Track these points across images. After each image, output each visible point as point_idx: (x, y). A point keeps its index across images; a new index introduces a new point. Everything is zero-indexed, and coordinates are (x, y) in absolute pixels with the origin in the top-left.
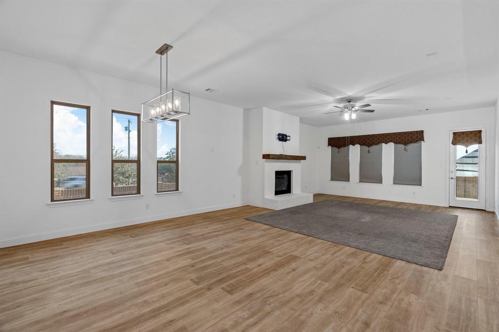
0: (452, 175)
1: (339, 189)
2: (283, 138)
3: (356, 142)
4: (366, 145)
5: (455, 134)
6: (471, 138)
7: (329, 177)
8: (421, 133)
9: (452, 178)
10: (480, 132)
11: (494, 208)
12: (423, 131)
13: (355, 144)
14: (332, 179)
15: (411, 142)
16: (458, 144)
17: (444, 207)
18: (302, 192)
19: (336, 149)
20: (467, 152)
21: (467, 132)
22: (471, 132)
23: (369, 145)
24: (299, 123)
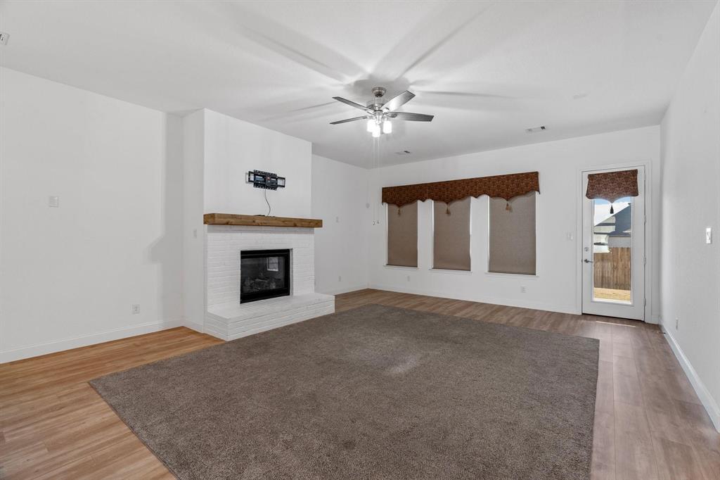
0: (588, 256)
1: (400, 281)
2: (265, 181)
3: (426, 195)
4: (444, 201)
5: (591, 177)
6: (619, 185)
7: (385, 260)
8: (535, 176)
9: (586, 261)
10: (635, 173)
11: (660, 316)
12: (537, 174)
13: (426, 198)
14: (390, 263)
15: (518, 194)
16: (597, 197)
17: (573, 316)
18: (316, 290)
19: (395, 208)
20: (612, 211)
21: (612, 173)
22: (619, 174)
23: (449, 200)
24: (311, 155)
